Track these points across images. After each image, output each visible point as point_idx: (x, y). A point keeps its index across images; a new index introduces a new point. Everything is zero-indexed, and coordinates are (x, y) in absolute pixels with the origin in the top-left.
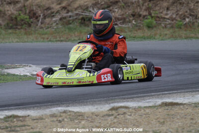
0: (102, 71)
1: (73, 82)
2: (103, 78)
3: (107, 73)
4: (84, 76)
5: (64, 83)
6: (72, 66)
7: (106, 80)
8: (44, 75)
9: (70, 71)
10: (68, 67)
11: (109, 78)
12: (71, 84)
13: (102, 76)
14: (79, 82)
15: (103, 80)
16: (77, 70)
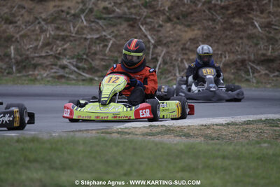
0: (140, 106)
1: (107, 117)
2: (141, 114)
3: (145, 108)
4: (121, 110)
5: (98, 117)
6: (106, 99)
7: (144, 116)
8: (73, 107)
9: (104, 104)
10: (102, 99)
11: (147, 114)
12: (106, 119)
13: (141, 111)
14: (115, 117)
15: (141, 116)
16: (112, 104)
